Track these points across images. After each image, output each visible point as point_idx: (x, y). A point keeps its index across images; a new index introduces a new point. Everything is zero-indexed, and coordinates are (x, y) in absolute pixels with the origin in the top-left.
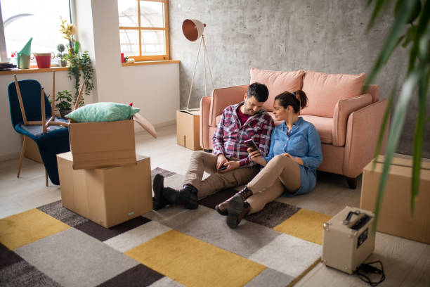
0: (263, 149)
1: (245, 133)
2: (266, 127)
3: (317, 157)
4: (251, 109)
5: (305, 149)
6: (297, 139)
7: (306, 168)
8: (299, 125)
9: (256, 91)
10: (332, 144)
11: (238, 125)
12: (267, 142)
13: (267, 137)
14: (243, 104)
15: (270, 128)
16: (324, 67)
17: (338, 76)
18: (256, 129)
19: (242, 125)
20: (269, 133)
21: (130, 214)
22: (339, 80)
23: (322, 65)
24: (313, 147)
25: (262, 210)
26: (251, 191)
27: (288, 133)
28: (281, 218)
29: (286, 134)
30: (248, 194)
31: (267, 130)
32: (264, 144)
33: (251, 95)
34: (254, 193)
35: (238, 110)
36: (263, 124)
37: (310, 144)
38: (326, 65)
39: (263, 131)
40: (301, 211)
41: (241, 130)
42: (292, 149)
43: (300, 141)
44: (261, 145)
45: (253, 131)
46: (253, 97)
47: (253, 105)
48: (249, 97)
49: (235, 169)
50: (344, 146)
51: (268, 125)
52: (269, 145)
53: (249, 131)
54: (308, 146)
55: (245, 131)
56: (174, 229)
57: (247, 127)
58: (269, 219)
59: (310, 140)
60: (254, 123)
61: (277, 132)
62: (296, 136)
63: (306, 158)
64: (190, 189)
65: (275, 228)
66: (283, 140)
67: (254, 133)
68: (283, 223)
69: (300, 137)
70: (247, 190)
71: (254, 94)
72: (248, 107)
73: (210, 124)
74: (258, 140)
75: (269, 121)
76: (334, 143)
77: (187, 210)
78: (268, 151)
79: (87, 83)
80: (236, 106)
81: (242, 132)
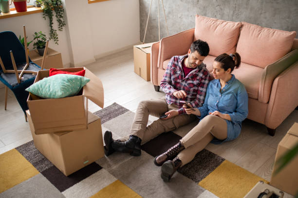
0: (199, 100)
1: (186, 84)
2: (203, 81)
3: (243, 113)
4: (194, 63)
5: (234, 106)
6: (228, 97)
7: (233, 124)
8: (231, 83)
9: (199, 46)
10: (257, 99)
11: (182, 76)
12: (203, 94)
13: (204, 90)
14: (187, 57)
15: (207, 82)
16: (261, 14)
17: (271, 31)
18: (195, 82)
19: (185, 77)
20: (205, 86)
21: (85, 163)
22: (272, 36)
23: (260, 12)
24: (241, 105)
25: (193, 161)
26: (183, 146)
27: (221, 90)
28: (207, 170)
29: (219, 90)
30: (181, 149)
31: (204, 84)
32: (201, 95)
33: (195, 50)
34: (186, 148)
35: (183, 63)
36: (202, 78)
37: (239, 102)
38: (263, 12)
39: (201, 85)
40: (224, 162)
41: (183, 81)
42: (223, 105)
43: (230, 99)
44: (198, 96)
45: (193, 84)
46: (196, 52)
47: (196, 59)
48: (192, 52)
49: (175, 117)
50: (268, 103)
51: (205, 79)
52: (205, 97)
53: (190, 84)
54: (237, 103)
55: (186, 82)
56: (119, 180)
57: (188, 79)
58: (196, 171)
59: (238, 98)
60: (194, 77)
61: (211, 86)
62: (227, 94)
63: (234, 114)
64: (135, 139)
65: (200, 183)
66: (217, 96)
67: (194, 85)
68: (207, 177)
69: (230, 95)
70: (180, 145)
71: (197, 49)
72: (192, 61)
73: (158, 66)
74: (196, 91)
75: (206, 76)
76: (259, 100)
77: (132, 157)
78: (204, 100)
79: (59, 21)
80: (181, 57)
81: (184, 83)
